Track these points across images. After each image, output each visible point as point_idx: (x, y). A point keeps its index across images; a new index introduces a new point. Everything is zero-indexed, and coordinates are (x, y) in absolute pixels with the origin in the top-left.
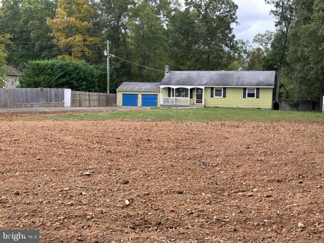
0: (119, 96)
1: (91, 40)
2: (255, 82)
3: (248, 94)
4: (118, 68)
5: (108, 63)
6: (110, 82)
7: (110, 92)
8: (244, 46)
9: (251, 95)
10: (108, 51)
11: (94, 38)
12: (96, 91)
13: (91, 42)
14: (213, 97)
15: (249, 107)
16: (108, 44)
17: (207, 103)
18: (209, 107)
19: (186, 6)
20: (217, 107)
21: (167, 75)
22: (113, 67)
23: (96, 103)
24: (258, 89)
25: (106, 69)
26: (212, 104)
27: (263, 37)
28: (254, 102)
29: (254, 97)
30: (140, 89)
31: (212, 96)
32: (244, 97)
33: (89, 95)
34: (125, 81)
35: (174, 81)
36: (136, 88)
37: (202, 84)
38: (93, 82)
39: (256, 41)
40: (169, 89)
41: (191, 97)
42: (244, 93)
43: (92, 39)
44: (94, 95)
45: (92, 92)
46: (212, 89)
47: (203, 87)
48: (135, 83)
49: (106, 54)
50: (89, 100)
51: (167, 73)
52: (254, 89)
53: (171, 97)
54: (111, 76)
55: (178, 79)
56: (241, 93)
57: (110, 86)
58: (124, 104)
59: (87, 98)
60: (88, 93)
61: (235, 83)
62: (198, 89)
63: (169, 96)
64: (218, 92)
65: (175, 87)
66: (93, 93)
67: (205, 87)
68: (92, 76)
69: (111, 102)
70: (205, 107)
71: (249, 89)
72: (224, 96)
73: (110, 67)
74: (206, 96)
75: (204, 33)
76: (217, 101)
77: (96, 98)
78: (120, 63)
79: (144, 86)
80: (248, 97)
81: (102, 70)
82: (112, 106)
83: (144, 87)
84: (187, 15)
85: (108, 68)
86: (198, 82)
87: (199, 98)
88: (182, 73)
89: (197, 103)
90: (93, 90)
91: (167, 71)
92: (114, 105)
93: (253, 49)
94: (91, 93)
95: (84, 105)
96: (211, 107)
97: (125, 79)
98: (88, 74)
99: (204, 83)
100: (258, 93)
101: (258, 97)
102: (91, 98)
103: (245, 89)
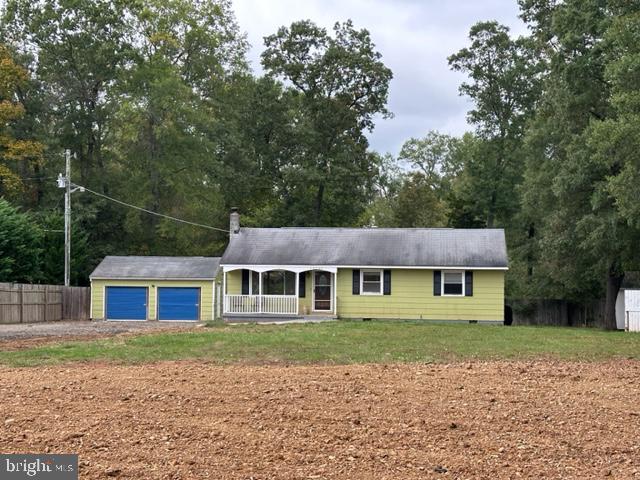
0: (98, 294)
1: (20, 147)
2: (461, 256)
3: (445, 285)
4: (91, 219)
5: (67, 207)
6: (72, 257)
7: (72, 283)
8: (380, 168)
9: (454, 289)
10: (68, 177)
11: (29, 143)
12: (36, 282)
13: (19, 153)
14: (358, 293)
15: (450, 318)
16: (68, 160)
17: (342, 310)
18: (349, 320)
19: (266, 68)
20: (369, 319)
21: (235, 238)
22: (79, 218)
23: (37, 313)
24: (469, 274)
25: (62, 223)
26: (356, 310)
27: (423, 146)
28: (459, 307)
29: (460, 293)
30: (153, 273)
31: (356, 292)
32: (437, 293)
33: (20, 292)
34: (110, 254)
35: (256, 253)
36: (143, 272)
37: (330, 261)
38: (30, 257)
39: (407, 156)
40: (245, 273)
41: (302, 295)
42: (435, 283)
43: (22, 145)
44: (33, 292)
45: (28, 282)
46: (356, 272)
47: (333, 269)
48: (138, 258)
49: (61, 185)
50: (20, 305)
51: (236, 232)
52: (458, 274)
53: (250, 295)
54: (73, 241)
55: (266, 247)
56: (428, 284)
57: (72, 268)
58: (111, 314)
59: (15, 299)
60: (16, 286)
61: (412, 259)
62: (320, 274)
63: (245, 291)
64: (372, 280)
65: (261, 269)
66: (29, 286)
67: (339, 269)
68: (28, 241)
69: (73, 310)
70: (339, 318)
71: (448, 274)
72: (387, 292)
73: (73, 218)
74: (340, 290)
75: (311, 136)
76: (370, 303)
77: (37, 298)
78: (97, 207)
79: (163, 266)
80: (446, 292)
81: (49, 226)
82: (76, 319)
83: (164, 270)
84: (267, 90)
85: (67, 219)
86: (318, 257)
87: (323, 295)
88: (275, 234)
89: (316, 308)
90: (30, 278)
91: (236, 228)
92: (84, 316)
93: (401, 175)
94: (25, 287)
95: (7, 319)
96: (355, 320)
97: (109, 247)
98: (17, 235)
99: (336, 257)
100: (469, 284)
101: (469, 293)
102: (24, 301)
103: (437, 273)
